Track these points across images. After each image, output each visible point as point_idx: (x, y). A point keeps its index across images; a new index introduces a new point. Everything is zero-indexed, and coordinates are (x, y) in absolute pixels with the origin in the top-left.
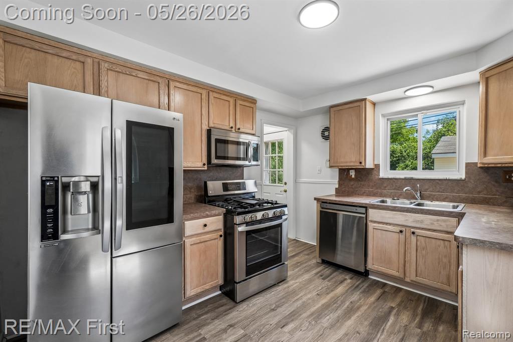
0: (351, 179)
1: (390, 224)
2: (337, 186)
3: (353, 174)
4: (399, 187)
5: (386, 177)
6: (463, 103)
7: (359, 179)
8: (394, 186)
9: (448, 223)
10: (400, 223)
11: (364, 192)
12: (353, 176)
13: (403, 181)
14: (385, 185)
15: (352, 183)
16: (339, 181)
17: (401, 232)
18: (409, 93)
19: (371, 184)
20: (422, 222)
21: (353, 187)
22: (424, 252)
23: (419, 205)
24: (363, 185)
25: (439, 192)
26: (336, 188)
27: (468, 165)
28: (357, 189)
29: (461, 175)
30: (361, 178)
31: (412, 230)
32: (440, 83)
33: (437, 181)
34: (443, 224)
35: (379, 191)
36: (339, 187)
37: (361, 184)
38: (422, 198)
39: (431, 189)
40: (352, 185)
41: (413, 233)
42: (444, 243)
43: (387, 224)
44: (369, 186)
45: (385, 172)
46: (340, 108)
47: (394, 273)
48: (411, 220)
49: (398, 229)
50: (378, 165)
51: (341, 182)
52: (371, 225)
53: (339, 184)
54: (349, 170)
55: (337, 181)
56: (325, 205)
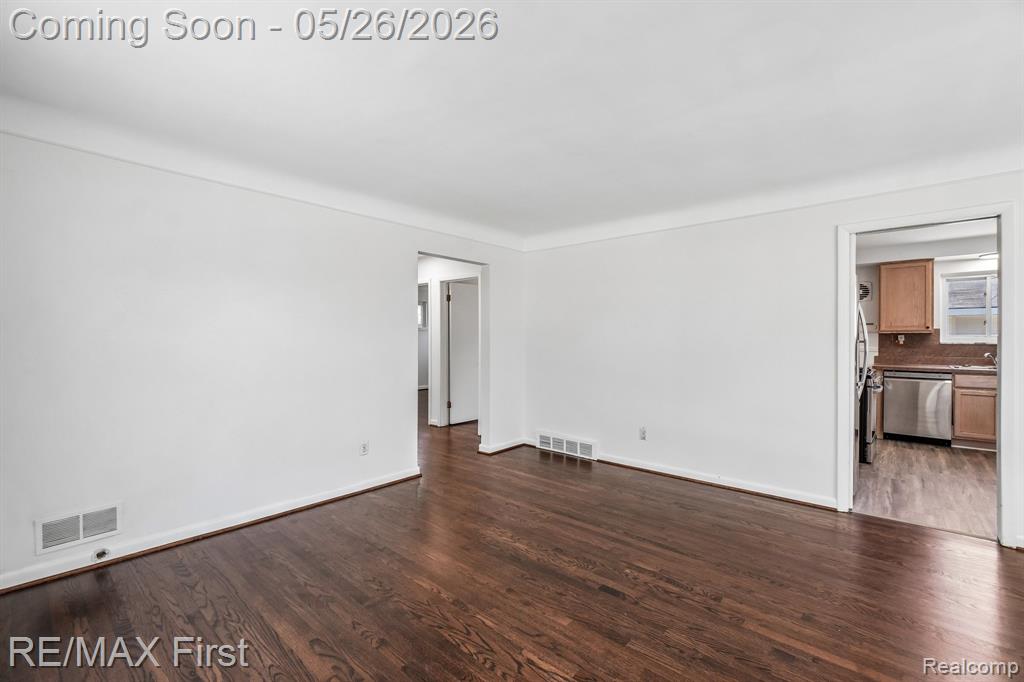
0: (898, 345)
1: (982, 389)
2: (877, 354)
3: (901, 340)
4: (966, 354)
5: (949, 342)
7: (911, 345)
8: (960, 352)
11: (919, 360)
12: (901, 343)
13: (972, 347)
14: (950, 352)
15: (899, 350)
16: (879, 349)
19: (928, 350)
21: (902, 354)
24: (916, 352)
26: (875, 357)
28: (907, 357)
30: (913, 344)
35: (940, 358)
36: (879, 355)
37: (914, 351)
40: (900, 353)
43: (977, 389)
44: (925, 353)
45: (945, 338)
46: (896, 266)
50: (938, 331)
51: (883, 349)
52: (959, 392)
53: (879, 352)
54: (896, 336)
55: (876, 348)
56: (892, 374)
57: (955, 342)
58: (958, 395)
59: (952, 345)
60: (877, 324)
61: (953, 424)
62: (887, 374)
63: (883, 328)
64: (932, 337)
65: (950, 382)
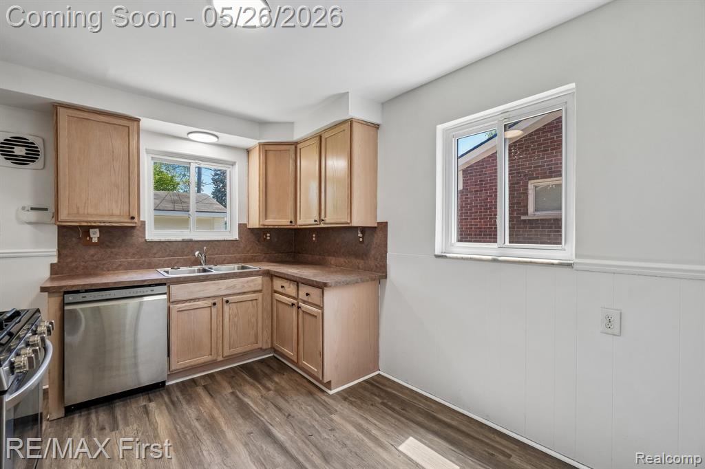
0: (90, 244)
1: (199, 299)
2: (55, 260)
3: (95, 236)
4: (174, 253)
5: (156, 239)
6: (233, 164)
7: (108, 243)
8: (168, 250)
9: (256, 282)
10: (212, 295)
11: (120, 265)
12: (95, 240)
13: (180, 244)
14: (155, 251)
15: (92, 251)
16: (59, 251)
17: (214, 304)
18: (192, 136)
19: (131, 251)
20: (234, 287)
21: (94, 258)
22: (236, 319)
23: (205, 271)
24: (116, 255)
25: (217, 254)
26: (52, 265)
27: (240, 225)
28: (104, 262)
29: (235, 235)
30: (111, 242)
31: (225, 299)
32: (227, 138)
33: (216, 242)
34: (252, 284)
35: (147, 260)
36: (59, 262)
37: (112, 252)
38: (206, 262)
39: (210, 252)
40: (93, 256)
41: (227, 302)
42: (252, 303)
43: (194, 300)
44: (127, 254)
45: (153, 234)
46: (86, 115)
47: (207, 358)
48: (223, 287)
49: (209, 302)
50: (144, 223)
51: (65, 252)
52: (175, 307)
53: (60, 255)
54: (86, 230)
55: (54, 250)
56: (79, 297)
57: (163, 239)
58: (173, 313)
59: (160, 242)
60: (52, 209)
61: (169, 356)
62: (69, 298)
63: (63, 216)
64: (136, 232)
65: (165, 297)
